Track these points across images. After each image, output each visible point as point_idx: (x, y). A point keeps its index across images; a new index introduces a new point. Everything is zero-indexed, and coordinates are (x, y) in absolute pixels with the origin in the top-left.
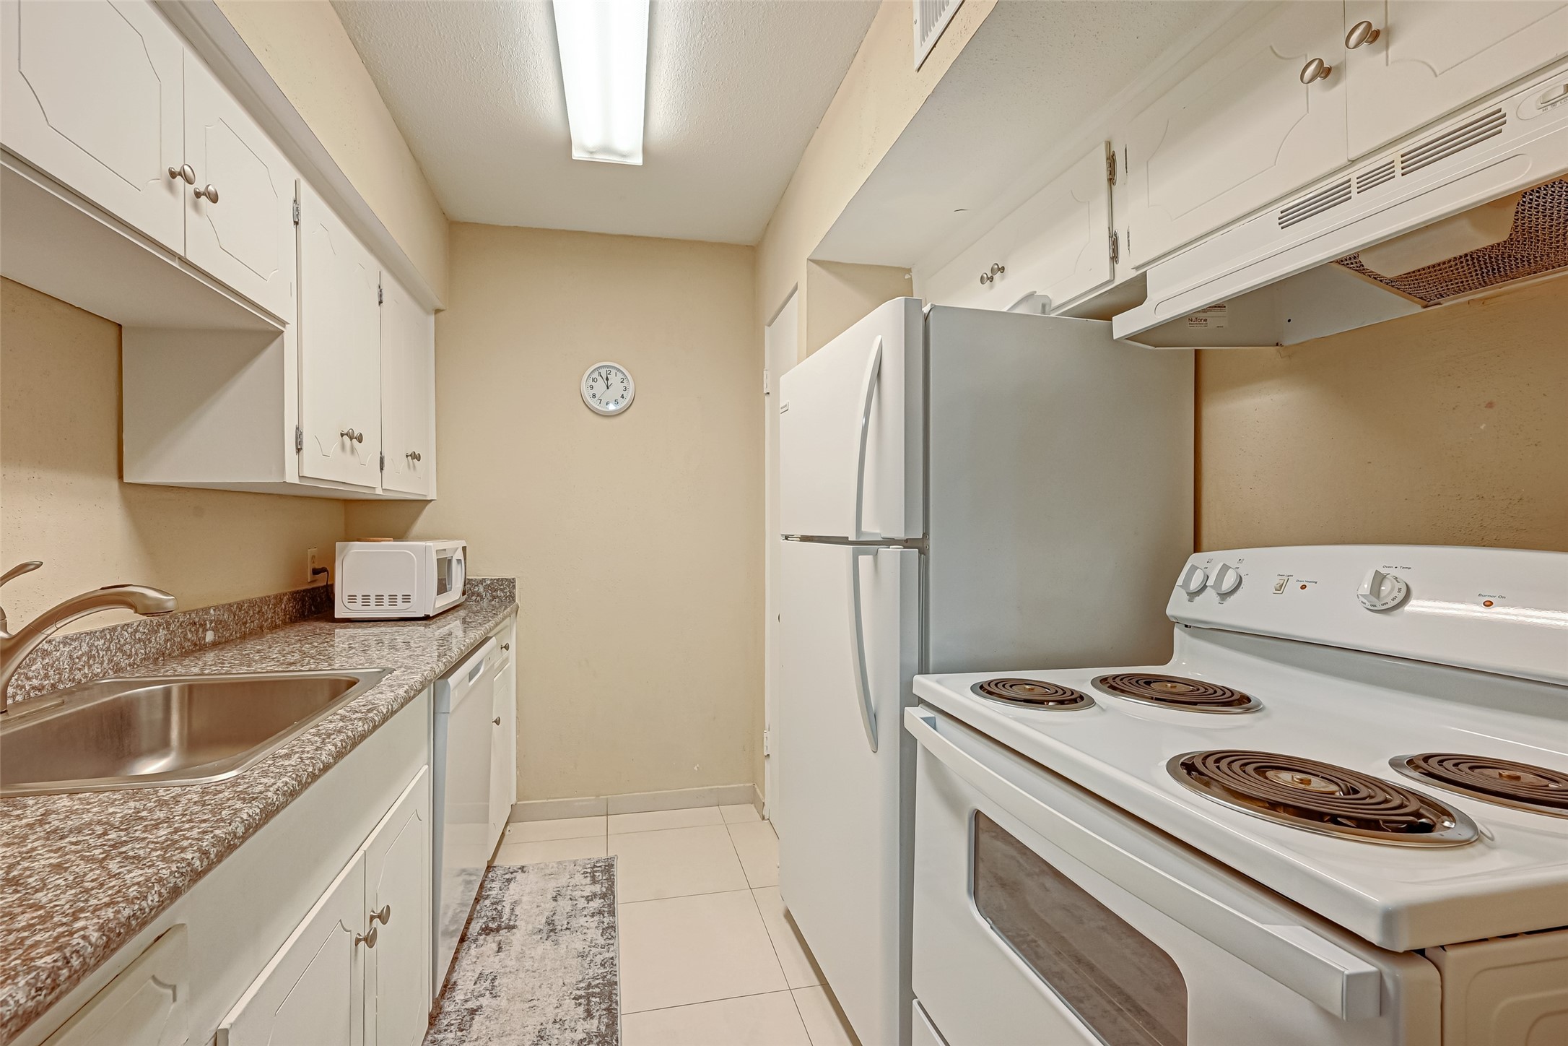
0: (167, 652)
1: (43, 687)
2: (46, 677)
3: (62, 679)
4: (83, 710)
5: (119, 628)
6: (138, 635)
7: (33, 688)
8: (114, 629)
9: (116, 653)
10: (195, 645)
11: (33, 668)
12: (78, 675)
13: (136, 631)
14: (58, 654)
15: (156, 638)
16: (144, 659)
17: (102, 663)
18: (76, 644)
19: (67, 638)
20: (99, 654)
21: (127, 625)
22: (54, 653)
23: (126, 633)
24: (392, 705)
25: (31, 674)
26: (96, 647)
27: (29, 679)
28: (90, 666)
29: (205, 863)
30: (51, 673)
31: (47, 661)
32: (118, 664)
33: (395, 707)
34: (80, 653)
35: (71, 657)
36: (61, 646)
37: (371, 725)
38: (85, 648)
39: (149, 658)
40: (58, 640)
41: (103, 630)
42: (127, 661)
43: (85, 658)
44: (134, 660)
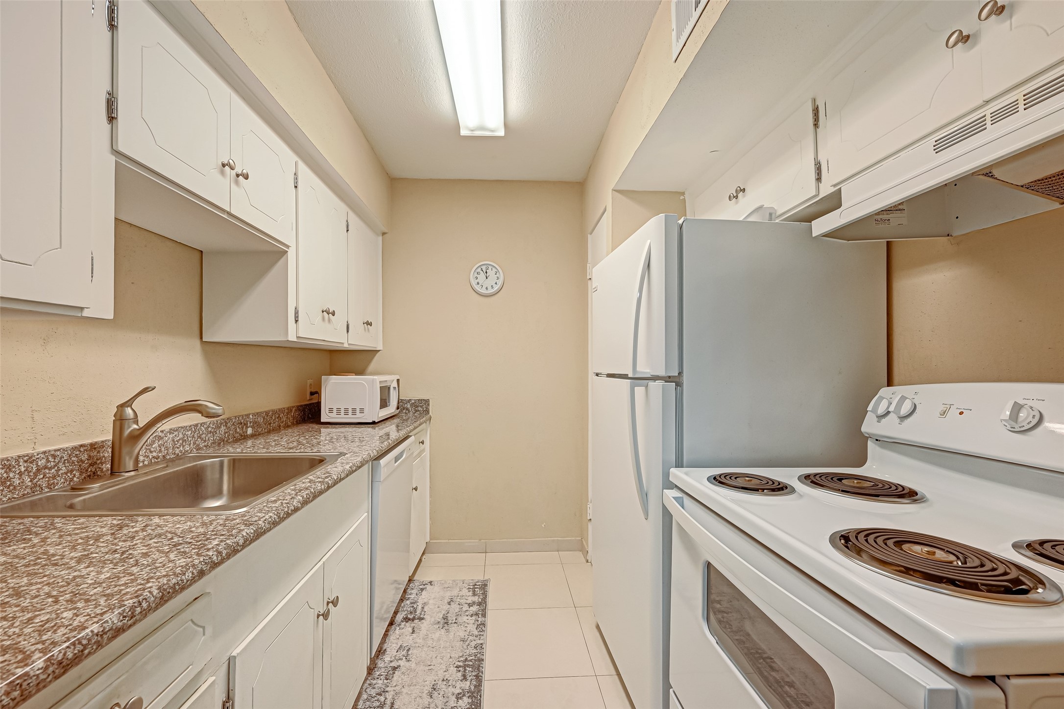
0: (226, 439)
1: (159, 457)
2: (160, 451)
3: (169, 453)
4: (177, 470)
5: (199, 425)
6: (210, 429)
7: (153, 457)
8: (196, 425)
9: (198, 439)
10: (242, 436)
11: (153, 446)
12: (177, 451)
13: (209, 427)
14: (167, 439)
15: (219, 431)
16: (213, 443)
17: (190, 445)
18: (176, 433)
19: (171, 429)
20: (188, 439)
21: (204, 423)
22: (165, 438)
23: (203, 428)
24: (341, 475)
25: (152, 449)
26: (187, 435)
27: (151, 452)
28: (183, 446)
29: (220, 558)
30: (163, 449)
31: (161, 442)
32: (198, 445)
33: (342, 476)
34: (178, 438)
35: (173, 440)
36: (168, 434)
37: (326, 486)
38: (181, 436)
39: (215, 443)
40: (166, 431)
41: (191, 426)
42: (203, 444)
43: (181, 442)
44: (207, 444)
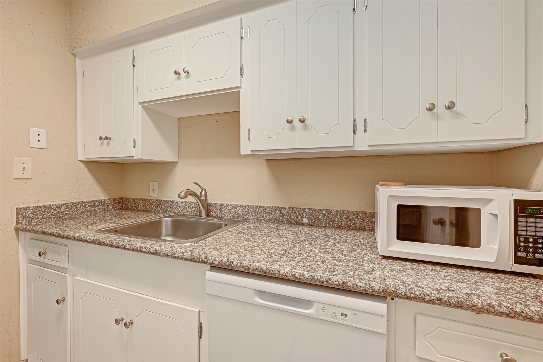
0: (280, 220)
1: (235, 217)
2: (235, 214)
3: (240, 216)
5: (259, 207)
6: (266, 211)
7: (232, 216)
8: (257, 206)
9: (258, 214)
10: (296, 222)
11: (232, 211)
12: (245, 217)
13: (266, 209)
14: (239, 209)
15: (275, 214)
16: (269, 219)
17: (253, 216)
18: (244, 208)
19: (241, 205)
20: (251, 213)
21: (262, 206)
22: (238, 208)
23: (261, 209)
25: (231, 212)
26: (251, 210)
27: (231, 213)
28: (248, 216)
30: (237, 214)
31: (235, 210)
32: (258, 218)
34: (245, 211)
35: (242, 211)
36: (239, 207)
38: (247, 210)
39: (271, 220)
40: (238, 205)
41: (253, 206)
42: (262, 218)
43: (247, 213)
44: (265, 219)
